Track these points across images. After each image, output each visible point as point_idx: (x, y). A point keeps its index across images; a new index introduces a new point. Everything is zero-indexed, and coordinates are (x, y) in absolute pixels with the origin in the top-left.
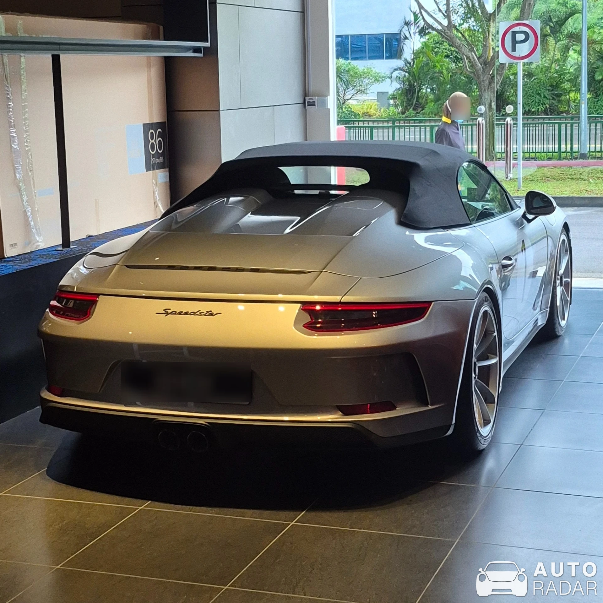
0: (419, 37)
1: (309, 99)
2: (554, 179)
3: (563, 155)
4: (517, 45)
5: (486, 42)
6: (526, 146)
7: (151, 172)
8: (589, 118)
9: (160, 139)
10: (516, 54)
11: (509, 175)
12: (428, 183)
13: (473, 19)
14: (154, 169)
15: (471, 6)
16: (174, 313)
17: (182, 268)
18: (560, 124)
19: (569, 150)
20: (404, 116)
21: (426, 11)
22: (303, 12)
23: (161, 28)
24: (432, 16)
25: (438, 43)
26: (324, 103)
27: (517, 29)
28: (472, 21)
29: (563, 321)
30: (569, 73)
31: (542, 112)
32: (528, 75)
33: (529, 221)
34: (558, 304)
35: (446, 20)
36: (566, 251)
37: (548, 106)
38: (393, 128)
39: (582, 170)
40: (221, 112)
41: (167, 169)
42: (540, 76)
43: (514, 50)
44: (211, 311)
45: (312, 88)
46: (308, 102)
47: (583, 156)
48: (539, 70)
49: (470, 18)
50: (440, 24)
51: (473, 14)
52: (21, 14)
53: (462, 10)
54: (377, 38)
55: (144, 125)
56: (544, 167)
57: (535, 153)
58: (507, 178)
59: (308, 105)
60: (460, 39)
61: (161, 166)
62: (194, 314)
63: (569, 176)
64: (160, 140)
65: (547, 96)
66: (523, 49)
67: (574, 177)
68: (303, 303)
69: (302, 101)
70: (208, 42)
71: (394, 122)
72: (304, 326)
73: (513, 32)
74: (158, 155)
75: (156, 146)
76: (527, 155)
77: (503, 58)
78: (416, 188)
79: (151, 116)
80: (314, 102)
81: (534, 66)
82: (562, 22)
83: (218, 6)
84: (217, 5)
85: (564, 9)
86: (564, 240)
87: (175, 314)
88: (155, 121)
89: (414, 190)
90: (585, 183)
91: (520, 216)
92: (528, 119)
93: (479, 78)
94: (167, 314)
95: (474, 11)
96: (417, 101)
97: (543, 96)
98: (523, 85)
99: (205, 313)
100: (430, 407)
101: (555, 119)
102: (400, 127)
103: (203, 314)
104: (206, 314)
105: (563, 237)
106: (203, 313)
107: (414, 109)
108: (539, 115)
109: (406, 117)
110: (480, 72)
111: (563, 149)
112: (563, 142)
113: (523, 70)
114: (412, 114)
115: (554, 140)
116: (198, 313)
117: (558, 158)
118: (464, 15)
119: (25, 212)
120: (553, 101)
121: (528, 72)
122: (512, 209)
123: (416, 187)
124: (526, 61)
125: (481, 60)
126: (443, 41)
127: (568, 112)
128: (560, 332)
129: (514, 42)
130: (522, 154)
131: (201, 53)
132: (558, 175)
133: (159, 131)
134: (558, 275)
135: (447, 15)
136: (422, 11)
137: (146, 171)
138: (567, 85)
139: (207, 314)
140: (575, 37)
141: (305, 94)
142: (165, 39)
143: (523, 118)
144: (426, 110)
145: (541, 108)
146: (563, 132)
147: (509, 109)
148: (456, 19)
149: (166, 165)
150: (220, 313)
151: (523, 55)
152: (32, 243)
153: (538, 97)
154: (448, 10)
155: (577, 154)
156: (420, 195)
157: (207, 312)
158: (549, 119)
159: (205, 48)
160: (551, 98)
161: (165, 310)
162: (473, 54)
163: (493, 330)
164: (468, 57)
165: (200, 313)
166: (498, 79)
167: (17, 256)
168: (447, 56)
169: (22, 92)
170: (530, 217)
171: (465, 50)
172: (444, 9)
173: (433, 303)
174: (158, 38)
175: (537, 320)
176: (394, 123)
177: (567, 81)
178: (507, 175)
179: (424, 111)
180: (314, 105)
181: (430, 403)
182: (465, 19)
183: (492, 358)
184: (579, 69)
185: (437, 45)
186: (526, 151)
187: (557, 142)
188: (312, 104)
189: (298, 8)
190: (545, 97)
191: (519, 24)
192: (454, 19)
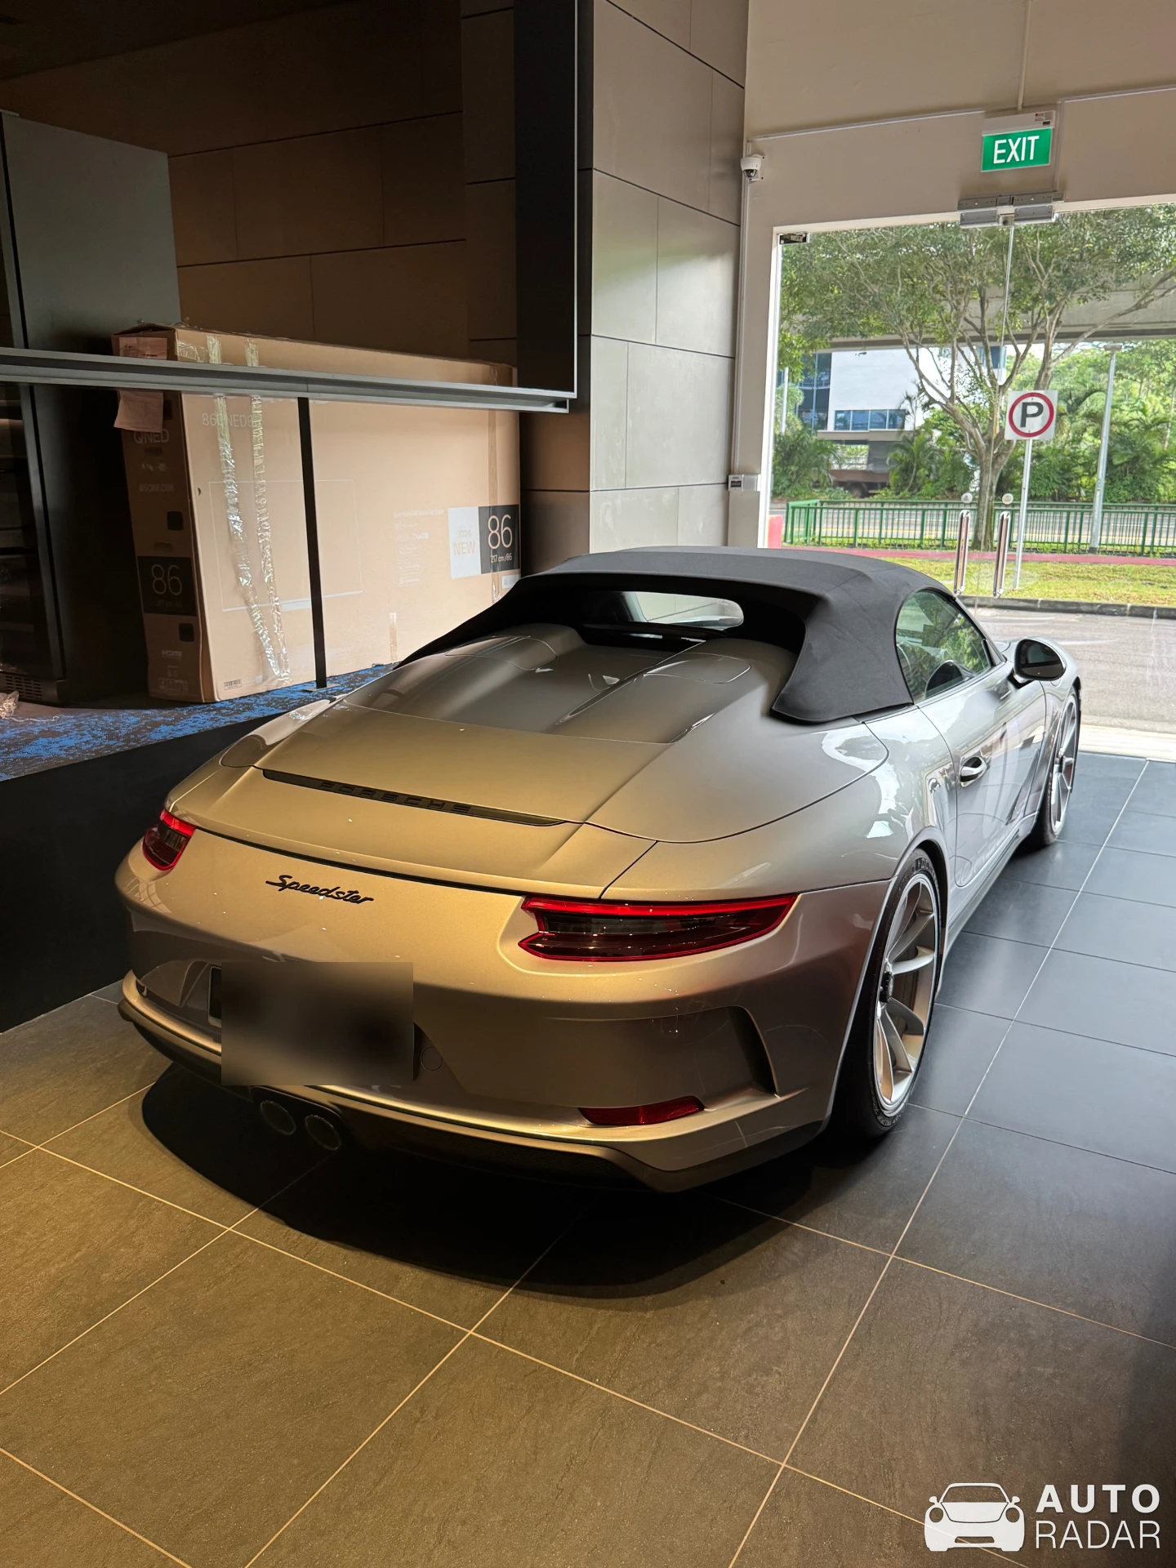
0: (922, 412)
1: (734, 478)
2: (1057, 576)
3: (1069, 547)
4: (1028, 419)
5: (993, 417)
6: (1028, 535)
7: (490, 574)
8: (1104, 507)
9: (507, 528)
10: (1025, 430)
11: (998, 591)
12: (840, 634)
13: (979, 390)
14: (495, 570)
15: (978, 375)
16: (295, 886)
17: (344, 789)
18: (1069, 513)
19: (1076, 541)
20: (897, 497)
21: (927, 380)
22: (733, 358)
23: (515, 371)
24: (933, 386)
25: (942, 419)
26: (753, 484)
27: (1029, 400)
28: (978, 393)
29: (1057, 822)
30: (1083, 456)
31: (1049, 497)
32: (1038, 456)
33: (1018, 686)
34: (1053, 802)
35: (950, 391)
36: (1073, 718)
37: (1056, 491)
38: (882, 510)
39: (1090, 567)
40: (591, 493)
41: (520, 570)
42: (1051, 458)
43: (1023, 424)
44: (357, 892)
45: (738, 463)
46: (732, 482)
47: (1092, 550)
48: (1050, 452)
49: (977, 389)
50: (942, 395)
51: (980, 386)
52: (253, 335)
53: (968, 380)
54: (880, 414)
55: (479, 508)
56: (1047, 562)
57: (1038, 543)
58: (995, 595)
59: (732, 486)
60: (963, 413)
61: (509, 566)
62: (327, 893)
63: (1075, 574)
64: (507, 530)
65: (1056, 480)
66: (1034, 424)
67: (1081, 575)
68: (529, 896)
69: (722, 480)
70: (573, 391)
71: (883, 503)
72: (520, 944)
73: (1024, 404)
74: (503, 551)
75: (501, 538)
76: (1028, 545)
77: (1009, 434)
78: (815, 645)
79: (493, 495)
80: (740, 482)
81: (1044, 447)
82: (1079, 401)
83: (593, 340)
84: (592, 337)
85: (1083, 389)
86: (1071, 704)
87: (296, 888)
88: (499, 504)
89: (810, 647)
90: (1094, 584)
91: (1005, 677)
92: (1032, 505)
93: (981, 458)
94: (283, 886)
95: (982, 381)
96: (914, 481)
97: (1051, 479)
98: (1031, 467)
99: (346, 894)
100: (778, 1099)
101: (1063, 506)
102: (887, 510)
103: (341, 895)
104: (348, 896)
105: (1072, 699)
106: (344, 894)
107: (910, 490)
108: (1045, 500)
109: (901, 498)
110: (983, 451)
111: (1070, 540)
112: (1070, 532)
113: (1032, 451)
114: (907, 496)
115: (1060, 529)
116: (334, 894)
117: (1063, 550)
118: (970, 386)
119: (257, 636)
120: (1063, 486)
121: (1038, 453)
122: (993, 665)
123: (815, 639)
124: (1036, 438)
125: (986, 437)
126: (948, 418)
127: (1077, 499)
128: (1052, 839)
129: (1025, 415)
130: (1022, 544)
131: (566, 407)
132: (1061, 571)
133: (507, 518)
134: (1057, 757)
135: (951, 387)
136: (923, 380)
137: (482, 573)
138: (1080, 470)
139: (348, 898)
140: (1095, 417)
141: (729, 471)
142: (521, 385)
143: (1028, 505)
144: (923, 491)
145: (1049, 493)
146: (1071, 521)
147: (1008, 498)
148: (960, 390)
149: (515, 565)
150: (372, 900)
151: (1032, 431)
152: (269, 679)
153: (1047, 480)
154: (951, 380)
155: (1085, 546)
156: (819, 657)
157: (351, 893)
158: (1058, 506)
159: (571, 400)
160: (1060, 482)
161: (281, 877)
162: (977, 430)
163: (929, 908)
164: (971, 435)
165: (337, 893)
166: (1004, 460)
167: (241, 698)
168: (951, 434)
169: (253, 454)
170: (1019, 679)
171: (968, 425)
172: (947, 378)
173: (800, 896)
174: (510, 384)
175: (1018, 831)
176: (882, 506)
177: (1081, 465)
178: (995, 590)
179: (920, 492)
180: (740, 486)
181: (777, 1090)
182: (971, 391)
183: (924, 955)
184: (1096, 453)
185: (942, 422)
186: (1027, 540)
187: (1063, 532)
188: (737, 484)
189: (727, 352)
190: (1054, 481)
191: (1032, 395)
192: (958, 390)
